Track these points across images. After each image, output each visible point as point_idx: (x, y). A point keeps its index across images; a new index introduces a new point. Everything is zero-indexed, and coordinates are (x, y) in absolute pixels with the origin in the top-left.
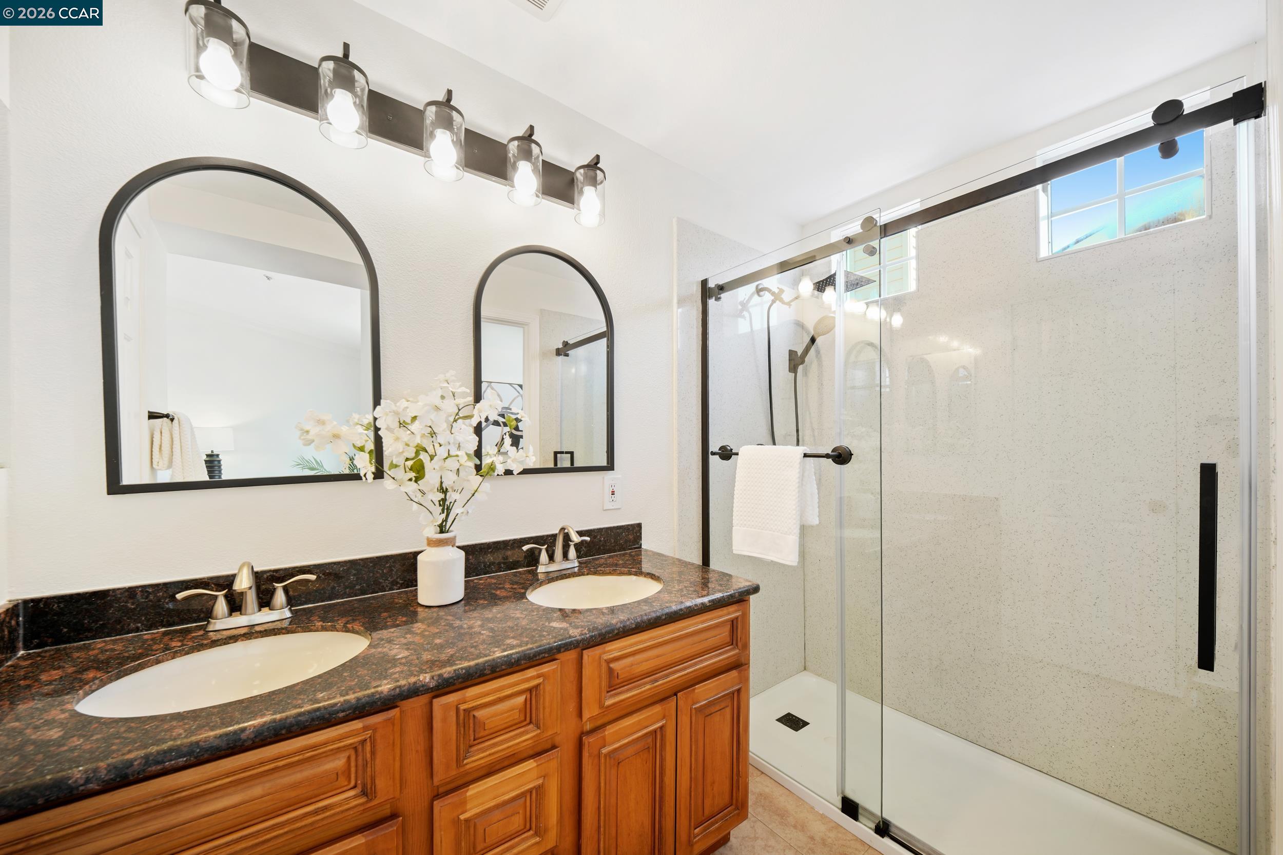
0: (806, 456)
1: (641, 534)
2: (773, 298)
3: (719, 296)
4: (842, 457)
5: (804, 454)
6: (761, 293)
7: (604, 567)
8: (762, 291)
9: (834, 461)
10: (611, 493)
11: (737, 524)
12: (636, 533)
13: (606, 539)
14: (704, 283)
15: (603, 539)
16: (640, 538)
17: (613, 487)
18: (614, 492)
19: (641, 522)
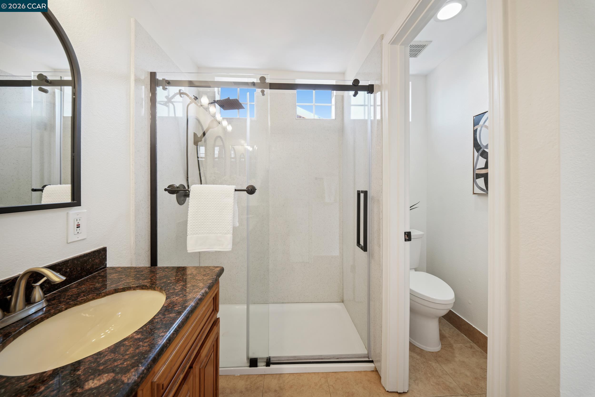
0: (236, 190)
1: (106, 256)
2: (191, 100)
3: (166, 87)
4: (251, 190)
5: (235, 189)
6: (182, 95)
7: (84, 296)
8: (182, 94)
9: (247, 192)
10: (76, 226)
11: (191, 234)
12: (102, 256)
13: (72, 269)
14: (153, 75)
15: (69, 270)
16: (105, 259)
17: (78, 221)
18: (79, 225)
19: (105, 246)
